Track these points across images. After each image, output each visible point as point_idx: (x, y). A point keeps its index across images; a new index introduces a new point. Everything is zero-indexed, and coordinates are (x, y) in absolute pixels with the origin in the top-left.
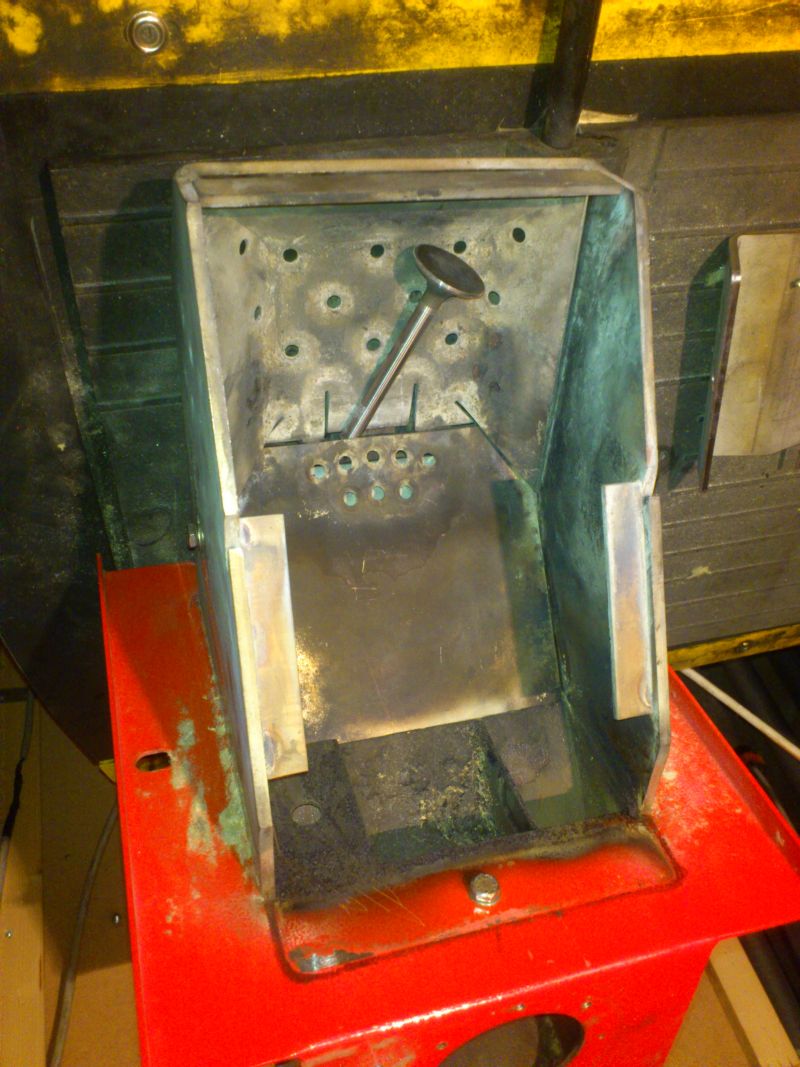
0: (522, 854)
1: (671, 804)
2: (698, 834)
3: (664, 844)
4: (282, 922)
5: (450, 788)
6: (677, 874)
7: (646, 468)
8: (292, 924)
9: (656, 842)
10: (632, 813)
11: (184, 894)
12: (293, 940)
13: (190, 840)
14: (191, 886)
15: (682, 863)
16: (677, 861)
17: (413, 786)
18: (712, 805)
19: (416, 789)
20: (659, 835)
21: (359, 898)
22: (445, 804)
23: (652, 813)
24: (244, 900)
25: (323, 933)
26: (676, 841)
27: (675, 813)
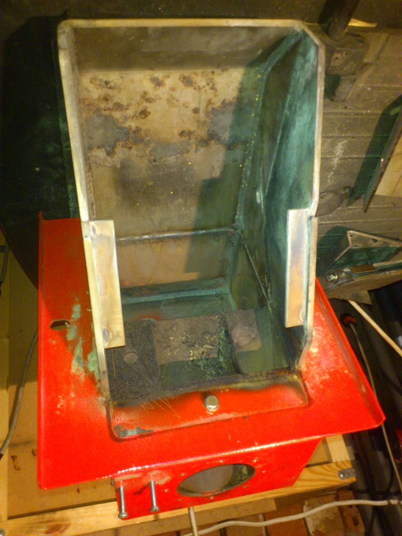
0: (233, 386)
1: (312, 366)
2: (323, 382)
3: (305, 386)
4: (112, 411)
5: (206, 346)
6: (309, 402)
7: (312, 202)
8: (117, 413)
9: (302, 385)
10: (292, 369)
11: (68, 394)
12: (116, 421)
13: (72, 367)
14: (71, 390)
15: (313, 397)
16: (311, 395)
17: (188, 344)
18: (333, 368)
19: (188, 346)
20: (303, 381)
21: (151, 403)
22: (203, 353)
23: (302, 370)
24: (95, 399)
25: (131, 419)
26: (311, 385)
27: (314, 370)
